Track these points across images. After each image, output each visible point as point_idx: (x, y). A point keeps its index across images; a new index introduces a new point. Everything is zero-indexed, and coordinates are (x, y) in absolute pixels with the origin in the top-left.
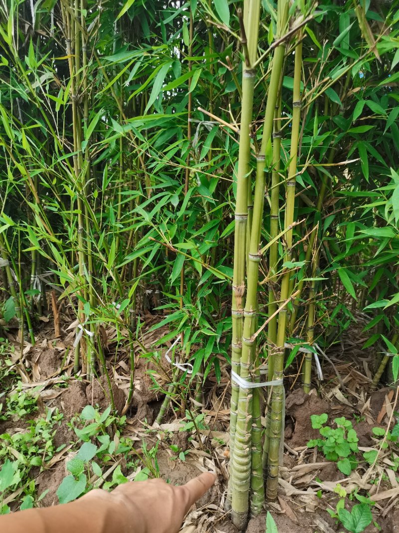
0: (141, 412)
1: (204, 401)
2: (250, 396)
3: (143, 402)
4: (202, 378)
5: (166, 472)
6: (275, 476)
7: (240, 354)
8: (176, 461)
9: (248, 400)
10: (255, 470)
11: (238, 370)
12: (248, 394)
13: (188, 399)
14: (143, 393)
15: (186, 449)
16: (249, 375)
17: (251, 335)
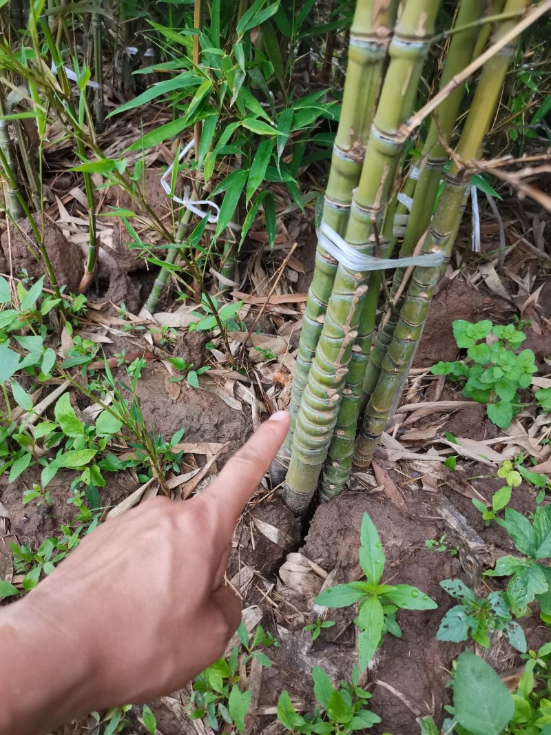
0: (118, 288)
1: (237, 277)
2: (363, 289)
3: (120, 270)
4: (238, 234)
5: (161, 405)
6: (376, 434)
7: (354, 178)
8: (181, 384)
9: (356, 299)
10: (342, 428)
11: (339, 223)
12: (360, 284)
13: (207, 270)
14: (118, 253)
15: (201, 366)
16: (372, 238)
17: (402, 121)
